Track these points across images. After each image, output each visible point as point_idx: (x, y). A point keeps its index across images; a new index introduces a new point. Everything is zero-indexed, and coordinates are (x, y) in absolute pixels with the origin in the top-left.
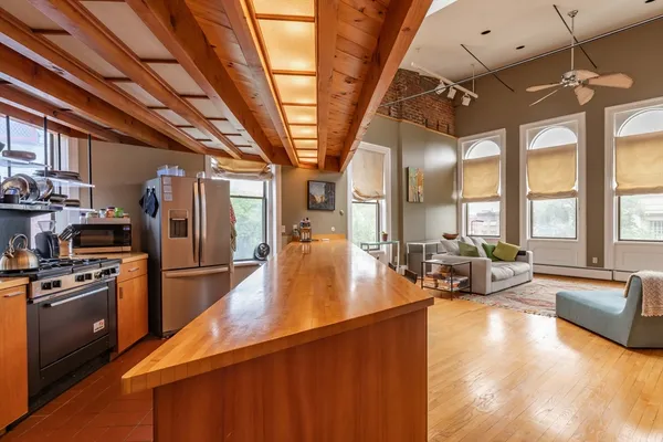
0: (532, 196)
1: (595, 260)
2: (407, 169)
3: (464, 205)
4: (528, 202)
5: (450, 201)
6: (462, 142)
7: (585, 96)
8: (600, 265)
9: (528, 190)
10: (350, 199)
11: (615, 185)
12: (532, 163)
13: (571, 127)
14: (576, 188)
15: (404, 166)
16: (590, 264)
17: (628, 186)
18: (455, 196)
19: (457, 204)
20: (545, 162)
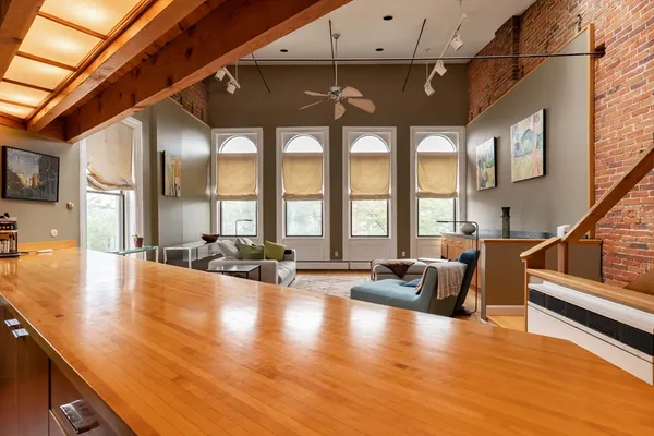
0: (288, 197)
1: (336, 254)
2: (163, 154)
3: (218, 202)
4: (283, 202)
5: (204, 198)
6: (217, 133)
7: (339, 111)
8: (340, 258)
9: (284, 191)
10: (84, 186)
11: (349, 192)
12: (287, 166)
13: (318, 138)
14: (322, 192)
15: (159, 149)
16: (333, 258)
17: (359, 193)
18: (208, 192)
19: (211, 200)
20: (299, 166)
